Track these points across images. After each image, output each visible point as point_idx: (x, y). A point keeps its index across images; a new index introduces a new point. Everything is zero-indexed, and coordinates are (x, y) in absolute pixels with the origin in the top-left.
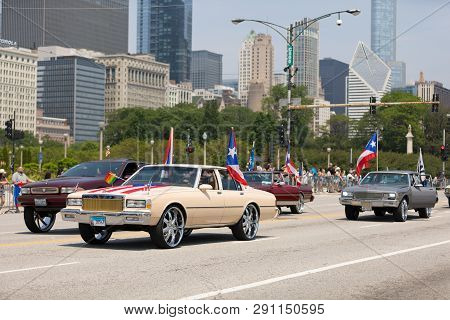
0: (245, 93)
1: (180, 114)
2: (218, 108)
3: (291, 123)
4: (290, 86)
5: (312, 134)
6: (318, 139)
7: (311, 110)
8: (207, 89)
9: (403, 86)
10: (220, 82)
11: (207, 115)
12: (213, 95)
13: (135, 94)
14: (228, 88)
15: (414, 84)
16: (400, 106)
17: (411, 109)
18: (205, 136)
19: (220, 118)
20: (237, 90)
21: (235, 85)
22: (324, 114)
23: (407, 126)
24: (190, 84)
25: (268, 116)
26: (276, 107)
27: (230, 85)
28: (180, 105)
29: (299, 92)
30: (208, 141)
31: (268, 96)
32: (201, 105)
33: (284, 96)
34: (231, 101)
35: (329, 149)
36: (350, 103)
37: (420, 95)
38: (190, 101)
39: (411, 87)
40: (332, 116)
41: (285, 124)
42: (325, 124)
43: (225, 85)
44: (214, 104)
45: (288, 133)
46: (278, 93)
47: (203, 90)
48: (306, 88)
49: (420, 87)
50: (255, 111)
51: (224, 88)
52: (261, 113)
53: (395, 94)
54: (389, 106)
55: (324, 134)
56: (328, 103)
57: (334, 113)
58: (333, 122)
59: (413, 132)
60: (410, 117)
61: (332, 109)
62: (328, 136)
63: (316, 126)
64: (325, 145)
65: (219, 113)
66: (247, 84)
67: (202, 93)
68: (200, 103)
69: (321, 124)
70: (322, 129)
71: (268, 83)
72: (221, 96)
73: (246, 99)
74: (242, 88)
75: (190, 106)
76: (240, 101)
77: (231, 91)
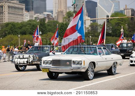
0: (56, 15)
1: (30, 24)
2: (45, 21)
8: (40, 14)
9: (119, 11)
10: (45, 11)
11: (41, 24)
12: (43, 16)
13: (11, 17)
14: (49, 13)
15: (123, 10)
16: (118, 18)
17: (122, 20)
20: (52, 14)
21: (52, 12)
22: (88, 23)
23: (121, 27)
24: (33, 12)
25: (66, 24)
26: (69, 20)
28: (30, 21)
31: (65, 16)
32: (38, 21)
33: (72, 16)
34: (50, 18)
35: (90, 37)
36: (98, 18)
37: (126, 14)
38: (34, 19)
39: (122, 11)
40: (91, 23)
42: (88, 27)
43: (48, 12)
44: (43, 20)
46: (69, 15)
47: (39, 14)
49: (126, 11)
50: (60, 22)
52: (63, 23)
53: (116, 14)
54: (114, 19)
55: (88, 30)
56: (89, 18)
57: (92, 22)
58: (92, 26)
59: (123, 29)
60: (122, 22)
61: (91, 20)
62: (90, 31)
63: (85, 28)
64: (89, 35)
65: (46, 24)
66: (56, 11)
67: (38, 16)
68: (38, 19)
69: (86, 27)
70: (87, 29)
71: (65, 11)
72: (46, 16)
73: (57, 17)
74: (55, 13)
75: (34, 21)
76: (54, 18)
77: (50, 14)
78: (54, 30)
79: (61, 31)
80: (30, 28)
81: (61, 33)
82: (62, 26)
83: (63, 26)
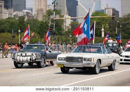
0: (36, 13)
1: (9, 22)
2: (24, 19)
3: (55, 25)
4: (55, 10)
5: (64, 30)
6: (66, 32)
7: (63, 20)
8: (19, 12)
9: (100, 10)
10: (25, 9)
11: (20, 22)
12: (22, 14)
14: (28, 11)
15: (104, 9)
16: (99, 18)
17: (103, 19)
18: (19, 31)
19: (25, 23)
20: (32, 12)
21: (31, 10)
22: (68, 21)
23: (102, 26)
24: (12, 10)
25: (46, 22)
26: (49, 19)
27: (29, 10)
28: (9, 18)
29: (58, 12)
30: (20, 33)
31: (45, 14)
32: (17, 18)
33: (52, 14)
34: (29, 16)
35: (71, 36)
36: (79, 17)
37: (107, 13)
38: (13, 16)
39: (103, 10)
40: (71, 22)
41: (53, 25)
42: (69, 26)
43: (27, 10)
44: (22, 18)
45: (54, 29)
46: (50, 13)
48: (61, 11)
49: (107, 10)
50: (40, 20)
51: (27, 11)
52: (42, 21)
53: (97, 13)
54: (95, 18)
55: (68, 29)
56: (70, 17)
57: (72, 21)
58: (72, 25)
59: (104, 28)
60: (103, 22)
61: (71, 19)
62: (70, 30)
63: (65, 26)
64: (69, 34)
65: (25, 22)
66: (36, 9)
67: (17, 13)
68: (17, 17)
69: (67, 25)
70: (68, 27)
71: (45, 9)
72: (25, 14)
73: (36, 15)
74: (34, 11)
75: (13, 18)
76: (33, 16)
77: (30, 12)
78: (34, 28)
79: (40, 30)
80: (9, 25)
81: (41, 31)
82: (41, 25)
83: (43, 25)
